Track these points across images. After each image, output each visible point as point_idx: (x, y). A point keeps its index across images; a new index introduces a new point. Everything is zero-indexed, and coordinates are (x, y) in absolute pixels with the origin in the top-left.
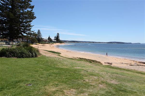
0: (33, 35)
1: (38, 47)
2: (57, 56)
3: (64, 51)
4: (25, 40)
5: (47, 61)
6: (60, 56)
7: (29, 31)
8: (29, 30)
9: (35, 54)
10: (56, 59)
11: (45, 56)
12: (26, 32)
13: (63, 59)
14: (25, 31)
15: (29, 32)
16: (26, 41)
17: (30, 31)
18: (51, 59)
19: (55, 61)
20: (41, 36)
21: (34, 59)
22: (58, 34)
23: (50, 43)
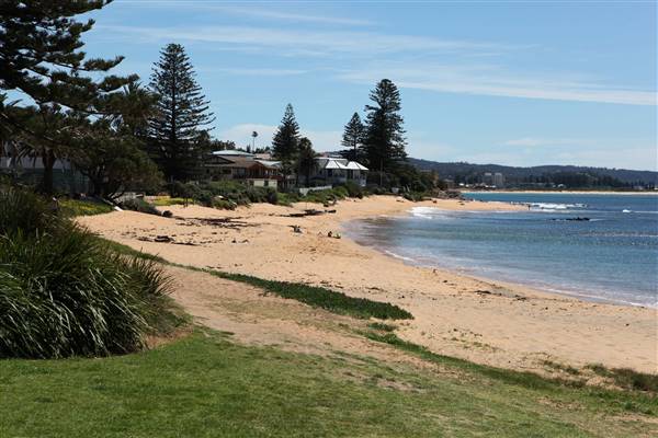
0: (108, 106)
1: (166, 239)
2: (357, 346)
3: (446, 290)
4: (26, 163)
5: (234, 398)
6: (396, 343)
7: (61, 60)
8: (66, 47)
9: (113, 315)
10: (337, 376)
11: (223, 341)
12: (32, 74)
13: (417, 384)
14: (23, 63)
15: (62, 76)
16: (29, 173)
17: (74, 61)
18: (289, 376)
19: (330, 396)
20: (196, 116)
21: (95, 368)
22: (386, 89)
23: (298, 198)
